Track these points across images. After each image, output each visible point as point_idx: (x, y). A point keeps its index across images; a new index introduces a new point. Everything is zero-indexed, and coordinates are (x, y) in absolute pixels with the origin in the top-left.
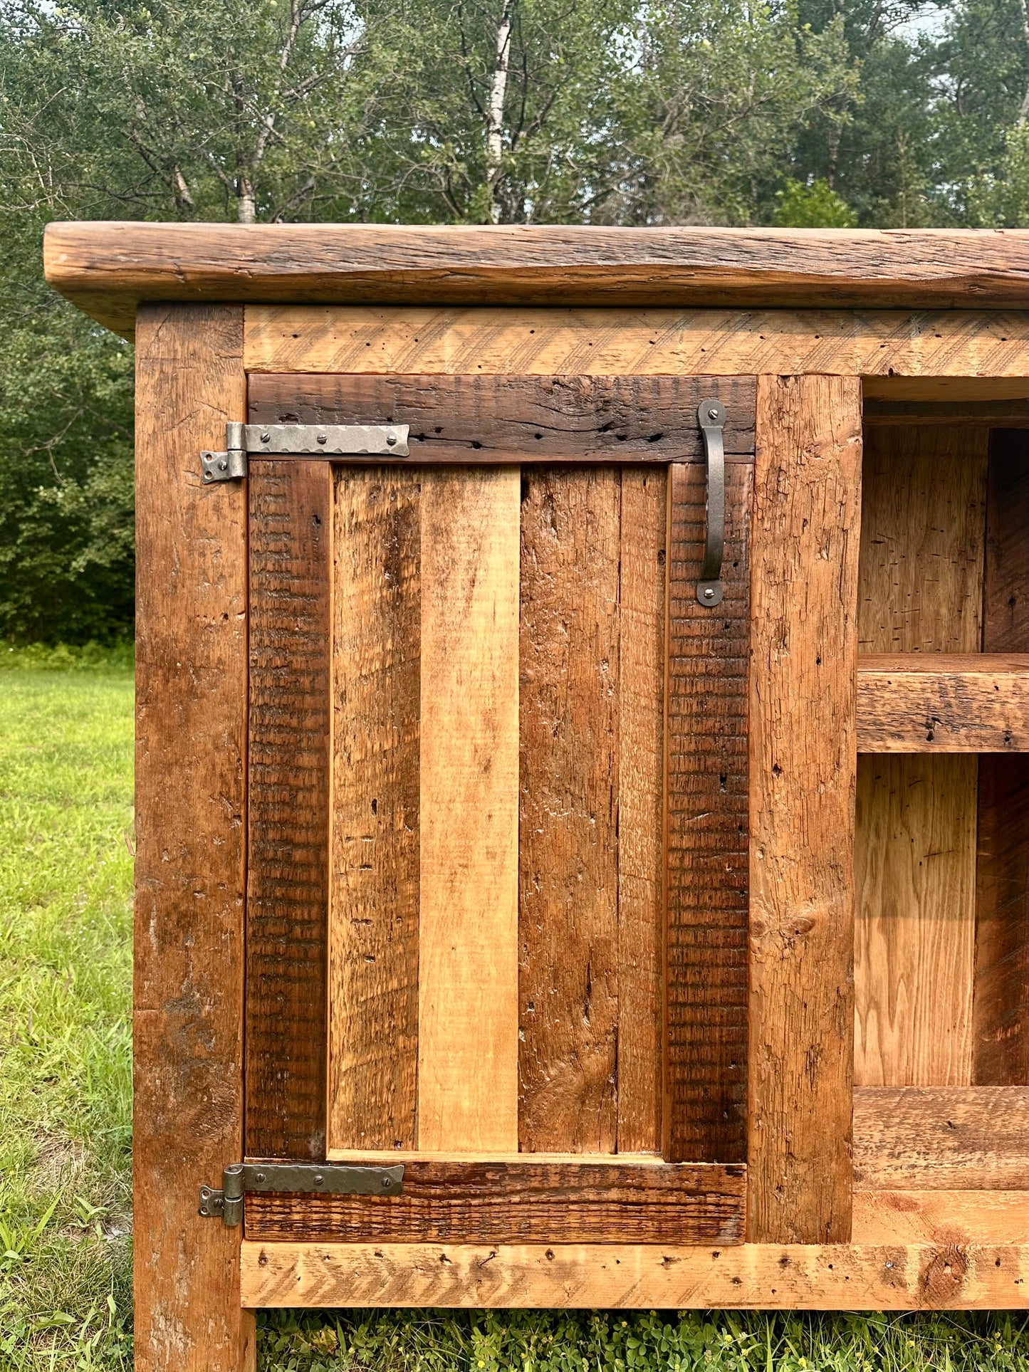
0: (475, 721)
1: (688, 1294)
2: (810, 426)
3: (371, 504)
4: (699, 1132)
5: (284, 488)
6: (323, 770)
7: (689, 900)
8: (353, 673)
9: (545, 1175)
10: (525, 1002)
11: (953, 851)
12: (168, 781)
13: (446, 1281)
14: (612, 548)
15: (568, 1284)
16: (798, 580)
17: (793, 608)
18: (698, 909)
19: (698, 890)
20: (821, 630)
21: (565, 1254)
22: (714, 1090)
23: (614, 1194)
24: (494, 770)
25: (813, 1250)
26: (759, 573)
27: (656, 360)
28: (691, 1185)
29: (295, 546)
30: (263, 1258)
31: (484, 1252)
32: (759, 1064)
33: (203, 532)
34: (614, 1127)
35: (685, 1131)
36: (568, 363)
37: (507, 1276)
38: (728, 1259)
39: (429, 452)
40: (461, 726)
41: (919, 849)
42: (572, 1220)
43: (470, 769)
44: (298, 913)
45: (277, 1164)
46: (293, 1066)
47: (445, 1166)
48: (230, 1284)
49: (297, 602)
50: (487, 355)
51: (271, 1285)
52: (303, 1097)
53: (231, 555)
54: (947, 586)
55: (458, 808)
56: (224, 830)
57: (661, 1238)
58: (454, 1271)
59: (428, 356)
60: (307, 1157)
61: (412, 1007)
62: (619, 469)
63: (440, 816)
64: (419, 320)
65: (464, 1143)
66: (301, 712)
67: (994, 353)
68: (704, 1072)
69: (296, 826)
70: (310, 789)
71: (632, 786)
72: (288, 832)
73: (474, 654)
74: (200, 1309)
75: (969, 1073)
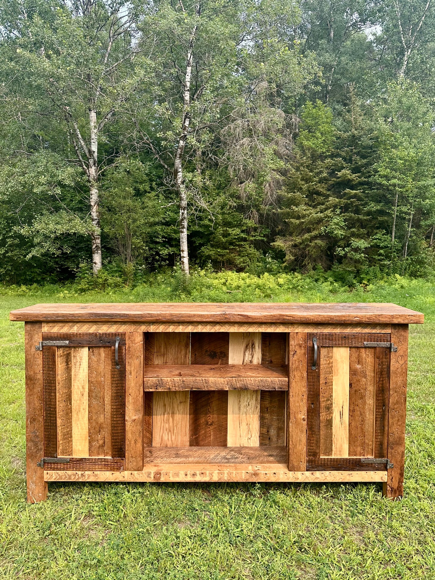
0: (81, 387)
1: (116, 479)
2: (134, 340)
3: (63, 352)
4: (117, 453)
5: (49, 351)
6: (56, 396)
7: (115, 416)
8: (61, 380)
9: (92, 460)
10: (89, 433)
11: (185, 402)
12: (31, 397)
13: (77, 477)
14: (103, 359)
15: (97, 477)
16: (133, 364)
17: (132, 369)
18: (116, 418)
19: (116, 415)
20: (137, 373)
21: (96, 472)
22: (119, 446)
23: (103, 463)
24: (84, 395)
25: (136, 472)
26: (127, 363)
27: (110, 330)
28: (115, 461)
29: (50, 360)
30: (47, 473)
31: (83, 472)
32: (127, 442)
33: (36, 358)
34: (104, 452)
35: (115, 453)
36: (95, 330)
37: (87, 476)
38: (122, 473)
39: (72, 345)
40: (78, 388)
41: (178, 402)
42: (97, 467)
43: (80, 395)
44: (52, 419)
45: (49, 458)
46: (52, 443)
47: (76, 458)
48: (43, 477)
49: (51, 369)
50: (82, 329)
51: (49, 477)
52: (54, 448)
53: (40, 361)
54: (183, 352)
55: (78, 402)
56: (40, 405)
57: (111, 470)
58: (78, 475)
59: (72, 330)
60: (54, 457)
61: (71, 433)
62: (104, 347)
63: (75, 403)
64: (70, 324)
65: (80, 455)
66: (52, 387)
67: (164, 328)
68: (117, 444)
69: (51, 405)
70: (53, 399)
71: (107, 398)
72: (50, 406)
73: (81, 377)
74: (37, 481)
75: (188, 444)
